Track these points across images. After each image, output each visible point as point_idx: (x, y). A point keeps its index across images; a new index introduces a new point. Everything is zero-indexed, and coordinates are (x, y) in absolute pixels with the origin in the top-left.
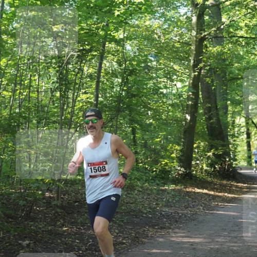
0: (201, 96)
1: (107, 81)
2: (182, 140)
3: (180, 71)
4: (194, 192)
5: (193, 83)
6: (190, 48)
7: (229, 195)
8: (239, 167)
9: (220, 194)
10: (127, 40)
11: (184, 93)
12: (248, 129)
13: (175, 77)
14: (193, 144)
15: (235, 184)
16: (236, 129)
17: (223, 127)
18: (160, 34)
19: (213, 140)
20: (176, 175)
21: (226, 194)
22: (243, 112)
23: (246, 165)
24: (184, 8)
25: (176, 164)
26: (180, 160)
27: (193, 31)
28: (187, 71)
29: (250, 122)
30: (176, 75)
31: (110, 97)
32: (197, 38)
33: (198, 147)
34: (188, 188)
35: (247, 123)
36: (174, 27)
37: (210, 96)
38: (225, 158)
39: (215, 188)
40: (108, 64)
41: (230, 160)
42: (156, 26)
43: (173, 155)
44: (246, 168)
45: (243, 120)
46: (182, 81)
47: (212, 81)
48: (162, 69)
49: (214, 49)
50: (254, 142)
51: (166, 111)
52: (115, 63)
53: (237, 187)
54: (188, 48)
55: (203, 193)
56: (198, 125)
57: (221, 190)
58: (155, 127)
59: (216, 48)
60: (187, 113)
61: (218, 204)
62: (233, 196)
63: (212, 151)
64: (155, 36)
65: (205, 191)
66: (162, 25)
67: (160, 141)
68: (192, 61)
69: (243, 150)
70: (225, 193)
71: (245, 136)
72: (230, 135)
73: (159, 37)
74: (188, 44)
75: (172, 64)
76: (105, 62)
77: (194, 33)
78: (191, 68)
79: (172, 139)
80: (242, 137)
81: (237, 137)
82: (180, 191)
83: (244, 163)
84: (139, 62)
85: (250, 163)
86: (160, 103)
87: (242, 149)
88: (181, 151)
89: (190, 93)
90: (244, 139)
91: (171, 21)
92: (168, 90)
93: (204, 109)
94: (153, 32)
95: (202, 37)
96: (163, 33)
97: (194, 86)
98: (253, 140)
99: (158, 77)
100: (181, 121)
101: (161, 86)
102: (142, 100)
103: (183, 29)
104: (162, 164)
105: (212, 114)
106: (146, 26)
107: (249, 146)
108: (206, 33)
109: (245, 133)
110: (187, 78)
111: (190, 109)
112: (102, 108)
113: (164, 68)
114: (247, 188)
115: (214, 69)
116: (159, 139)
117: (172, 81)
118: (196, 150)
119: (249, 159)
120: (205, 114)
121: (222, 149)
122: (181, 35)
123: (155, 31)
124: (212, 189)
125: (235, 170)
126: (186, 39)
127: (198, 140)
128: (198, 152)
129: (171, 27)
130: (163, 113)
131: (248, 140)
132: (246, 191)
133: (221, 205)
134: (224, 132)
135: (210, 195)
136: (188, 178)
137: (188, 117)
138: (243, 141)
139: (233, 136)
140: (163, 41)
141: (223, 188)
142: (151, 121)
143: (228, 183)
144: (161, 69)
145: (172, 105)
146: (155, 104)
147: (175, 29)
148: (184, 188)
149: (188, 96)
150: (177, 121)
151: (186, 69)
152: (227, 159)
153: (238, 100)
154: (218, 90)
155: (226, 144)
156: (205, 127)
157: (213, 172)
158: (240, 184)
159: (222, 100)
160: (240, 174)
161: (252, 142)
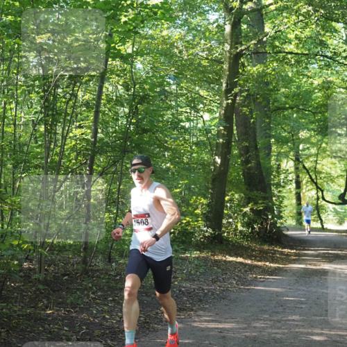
0: (235, 132)
1: (110, 110)
2: (210, 191)
3: (208, 97)
4: (225, 261)
5: (225, 114)
6: (222, 67)
7: (272, 265)
8: (285, 227)
9: (260, 263)
10: (137, 55)
11: (213, 127)
12: (298, 177)
13: (201, 106)
14: (225, 197)
15: (280, 250)
16: (282, 176)
17: (264, 174)
18: (181, 48)
19: (252, 190)
20: (202, 238)
21: (267, 264)
22: (292, 153)
23: (294, 224)
24: (214, 13)
25: (201, 223)
26: (206, 217)
27: (226, 45)
28: (217, 97)
29: (301, 166)
30: (203, 103)
31: (113, 133)
32: (231, 54)
33: (231, 200)
34: (217, 255)
35: (297, 168)
36: (201, 39)
37: (248, 131)
38: (267, 216)
39: (253, 256)
40: (110, 89)
41: (273, 218)
42: (177, 37)
43: (198, 211)
44: (294, 229)
45: (291, 163)
46: (210, 111)
47: (251, 112)
48: (184, 96)
49: (254, 69)
50: (306, 194)
51: (189, 151)
52: (120, 87)
53: (282, 253)
54: (219, 67)
55: (236, 262)
56: (231, 170)
57: (260, 257)
58: (173, 173)
59: (257, 67)
60: (216, 155)
61: (256, 278)
62: (276, 265)
63: (250, 205)
64: (176, 50)
65: (240, 260)
66: (185, 36)
67: (181, 193)
68: (224, 85)
69: (291, 205)
70: (266, 261)
71: (294, 185)
72: (274, 184)
73: (181, 52)
74: (219, 62)
75: (197, 88)
76: (106, 85)
77: (227, 47)
78: (223, 95)
79: (197, 190)
80: (290, 186)
81: (284, 187)
82: (205, 259)
83: (291, 222)
84: (153, 86)
85: (299, 222)
86: (181, 141)
87: (289, 203)
88: (208, 205)
89: (221, 128)
90: (292, 190)
91: (197, 30)
92: (192, 124)
93: (240, 150)
94: (172, 45)
95: (238, 53)
96: (186, 47)
97: (227, 118)
98: (304, 191)
99: (178, 106)
100: (209, 165)
101: (183, 117)
102: (156, 137)
103: (213, 42)
104: (182, 223)
105: (250, 156)
106: (163, 36)
107: (299, 198)
108: (243, 48)
109: (294, 181)
110: (218, 108)
111: (220, 150)
112: (102, 147)
113: (187, 94)
114: (296, 255)
115: (253, 95)
116: (178, 190)
117: (197, 111)
118: (228, 205)
119: (299, 217)
120: (241, 155)
121: (263, 203)
122: (210, 50)
123: (176, 44)
124: (250, 257)
125: (279, 230)
126: (217, 54)
127: (231, 191)
128: (231, 207)
129: (197, 39)
130: (184, 154)
131: (298, 190)
132: (294, 260)
133: (261, 278)
134: (266, 180)
135: (246, 264)
136: (217, 242)
137: (218, 160)
138: (291, 192)
139: (278, 185)
140: (186, 57)
141: (263, 256)
142: (168, 165)
143: (271, 248)
144: (182, 95)
145: (197, 144)
146: (174, 142)
147: (203, 42)
148: (212, 255)
149: (219, 131)
150: (204, 165)
151: (216, 95)
152: (270, 217)
153: (285, 137)
154: (258, 124)
155: (268, 196)
156: (241, 173)
157: (250, 233)
158: (286, 250)
159: (264, 137)
160: (286, 236)
161: (304, 193)
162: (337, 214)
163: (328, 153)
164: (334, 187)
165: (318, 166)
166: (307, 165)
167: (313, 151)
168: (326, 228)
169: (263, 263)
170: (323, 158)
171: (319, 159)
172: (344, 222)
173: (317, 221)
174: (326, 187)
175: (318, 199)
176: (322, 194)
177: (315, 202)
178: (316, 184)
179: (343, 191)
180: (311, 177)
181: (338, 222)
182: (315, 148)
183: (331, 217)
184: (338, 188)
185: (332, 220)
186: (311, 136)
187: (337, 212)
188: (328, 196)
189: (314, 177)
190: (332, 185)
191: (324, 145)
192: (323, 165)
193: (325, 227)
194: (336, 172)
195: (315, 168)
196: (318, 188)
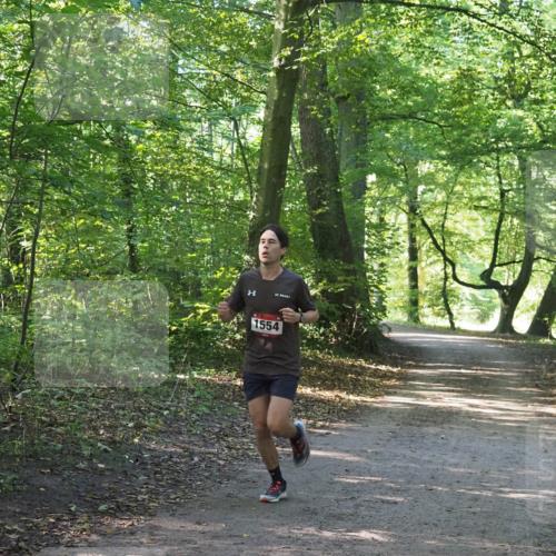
7: (351, 397)
8: (384, 324)
9: (328, 394)
12: (413, 240)
15: (373, 367)
17: (350, 230)
19: (324, 258)
21: (343, 395)
23: (405, 319)
29: (418, 223)
35: (412, 226)
38: (353, 304)
39: (319, 378)
41: (363, 309)
44: (403, 328)
45: (403, 218)
50: (426, 270)
53: (376, 373)
57: (333, 381)
62: (358, 399)
63: (321, 284)
69: (402, 287)
70: (342, 390)
71: (406, 255)
72: (368, 250)
80: (400, 257)
83: (402, 317)
85: (414, 316)
87: (398, 284)
90: (404, 263)
98: (423, 264)
104: (198, 314)
107: (414, 276)
109: (406, 247)
119: (414, 308)
121: (345, 281)
125: (376, 332)
131: (413, 264)
132: (394, 387)
134: (353, 241)
138: (401, 266)
141: (335, 379)
152: (358, 307)
156: (308, 227)
157: (321, 335)
158: (383, 368)
159: (353, 166)
160: (388, 340)
161: (422, 269)
162: (476, 304)
163: (465, 201)
164: (473, 258)
165: (449, 224)
166: (430, 221)
167: (441, 196)
168: (459, 329)
169: (336, 393)
170: (456, 210)
171: (450, 211)
172: (488, 318)
173: (443, 316)
174: (459, 259)
175: (446, 278)
176: (454, 269)
177: (441, 283)
178: (443, 253)
179: (487, 267)
180: (435, 242)
181: (478, 318)
182: (444, 194)
183: (467, 309)
184: (480, 261)
185: (469, 314)
186: (437, 171)
187: (476, 302)
188: (463, 275)
189: (440, 241)
190: (470, 256)
191: (458, 188)
192: (456, 222)
193: (456, 326)
194: (478, 234)
195: (443, 226)
196: (446, 259)
